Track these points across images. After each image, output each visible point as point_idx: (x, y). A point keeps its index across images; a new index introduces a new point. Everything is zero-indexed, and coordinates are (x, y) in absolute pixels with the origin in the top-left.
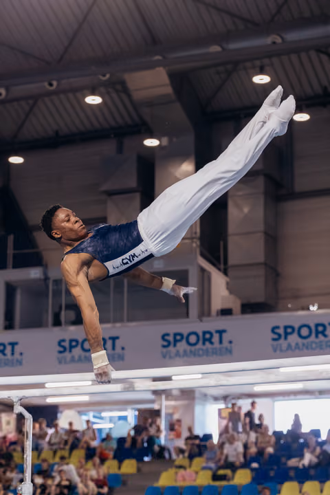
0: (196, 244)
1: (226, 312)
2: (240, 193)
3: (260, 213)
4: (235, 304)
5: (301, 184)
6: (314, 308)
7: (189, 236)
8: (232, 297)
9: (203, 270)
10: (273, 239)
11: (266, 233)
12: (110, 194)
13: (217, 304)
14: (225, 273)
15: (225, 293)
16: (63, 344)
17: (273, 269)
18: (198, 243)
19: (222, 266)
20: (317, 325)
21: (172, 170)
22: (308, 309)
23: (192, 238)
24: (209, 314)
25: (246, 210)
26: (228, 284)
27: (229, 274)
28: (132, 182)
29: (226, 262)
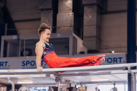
0: (72, 29)
1: (82, 53)
2: (88, 11)
3: (95, 18)
4: (86, 50)
5: (109, 9)
6: (113, 52)
7: (70, 26)
8: (84, 47)
9: (74, 38)
10: (99, 27)
11: (97, 25)
12: (42, 10)
13: (79, 50)
14: (82, 39)
15: (82, 46)
16: (24, 62)
17: (99, 38)
18: (73, 28)
19: (81, 37)
20: (114, 58)
21: (64, 2)
22: (111, 52)
23: (71, 27)
24: (76, 53)
25: (90, 17)
26: (83, 43)
27: (83, 39)
28: (50, 6)
29: (82, 35)
